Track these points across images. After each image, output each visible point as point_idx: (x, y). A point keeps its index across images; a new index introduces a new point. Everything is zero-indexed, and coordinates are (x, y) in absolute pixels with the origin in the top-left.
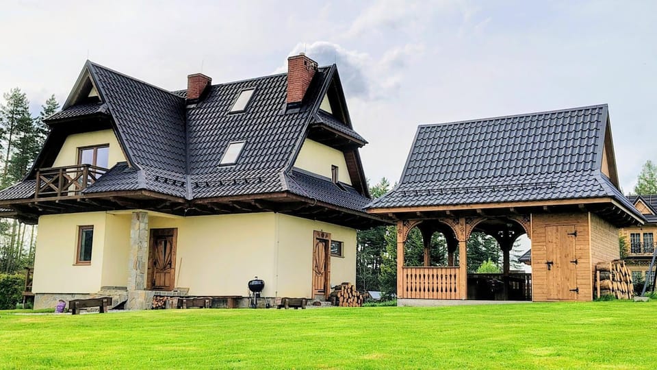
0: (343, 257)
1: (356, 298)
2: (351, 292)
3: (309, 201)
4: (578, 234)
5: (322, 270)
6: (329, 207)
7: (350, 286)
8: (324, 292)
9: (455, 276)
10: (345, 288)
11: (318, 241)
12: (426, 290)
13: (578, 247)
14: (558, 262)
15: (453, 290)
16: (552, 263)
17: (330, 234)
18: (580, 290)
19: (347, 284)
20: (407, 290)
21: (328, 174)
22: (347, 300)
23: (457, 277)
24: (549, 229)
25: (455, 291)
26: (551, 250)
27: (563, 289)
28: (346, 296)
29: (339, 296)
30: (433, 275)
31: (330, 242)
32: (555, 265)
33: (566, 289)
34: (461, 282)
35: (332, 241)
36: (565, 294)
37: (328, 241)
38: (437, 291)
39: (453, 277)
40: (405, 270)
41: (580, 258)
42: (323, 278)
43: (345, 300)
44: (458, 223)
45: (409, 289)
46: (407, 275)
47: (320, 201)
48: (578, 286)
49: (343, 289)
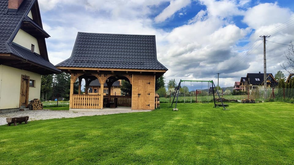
0: (35, 87)
1: (40, 105)
2: (39, 103)
3: (23, 60)
4: (150, 83)
5: (24, 94)
6: (33, 64)
7: (38, 100)
8: (25, 104)
9: (98, 99)
10: (36, 101)
11: (23, 80)
12: (84, 105)
13: (150, 88)
14: (143, 94)
15: (97, 105)
16: (140, 94)
17: (29, 77)
18: (150, 105)
19: (37, 99)
20: (75, 105)
21: (29, 48)
22: (37, 107)
23: (99, 99)
24: (139, 81)
25: (98, 105)
26: (140, 89)
27: (144, 105)
28: (36, 105)
29: (33, 105)
30: (88, 98)
31: (29, 80)
32: (141, 95)
33: (145, 105)
34: (101, 101)
35: (30, 80)
36: (145, 107)
37: (28, 80)
38: (90, 105)
39: (97, 99)
40: (74, 96)
41: (151, 93)
42: (25, 97)
43: (36, 107)
44: (100, 76)
45: (76, 104)
46: (75, 98)
47: (28, 60)
48: (150, 104)
49: (35, 102)
